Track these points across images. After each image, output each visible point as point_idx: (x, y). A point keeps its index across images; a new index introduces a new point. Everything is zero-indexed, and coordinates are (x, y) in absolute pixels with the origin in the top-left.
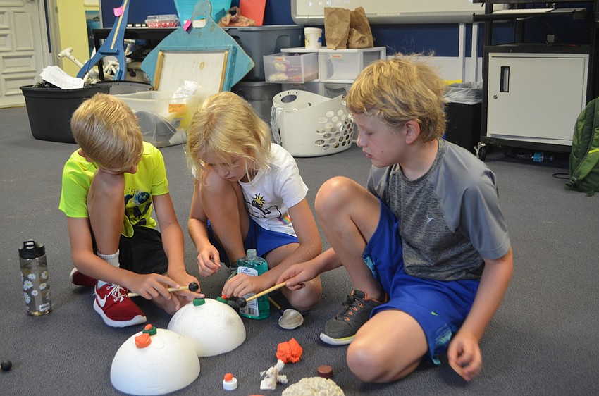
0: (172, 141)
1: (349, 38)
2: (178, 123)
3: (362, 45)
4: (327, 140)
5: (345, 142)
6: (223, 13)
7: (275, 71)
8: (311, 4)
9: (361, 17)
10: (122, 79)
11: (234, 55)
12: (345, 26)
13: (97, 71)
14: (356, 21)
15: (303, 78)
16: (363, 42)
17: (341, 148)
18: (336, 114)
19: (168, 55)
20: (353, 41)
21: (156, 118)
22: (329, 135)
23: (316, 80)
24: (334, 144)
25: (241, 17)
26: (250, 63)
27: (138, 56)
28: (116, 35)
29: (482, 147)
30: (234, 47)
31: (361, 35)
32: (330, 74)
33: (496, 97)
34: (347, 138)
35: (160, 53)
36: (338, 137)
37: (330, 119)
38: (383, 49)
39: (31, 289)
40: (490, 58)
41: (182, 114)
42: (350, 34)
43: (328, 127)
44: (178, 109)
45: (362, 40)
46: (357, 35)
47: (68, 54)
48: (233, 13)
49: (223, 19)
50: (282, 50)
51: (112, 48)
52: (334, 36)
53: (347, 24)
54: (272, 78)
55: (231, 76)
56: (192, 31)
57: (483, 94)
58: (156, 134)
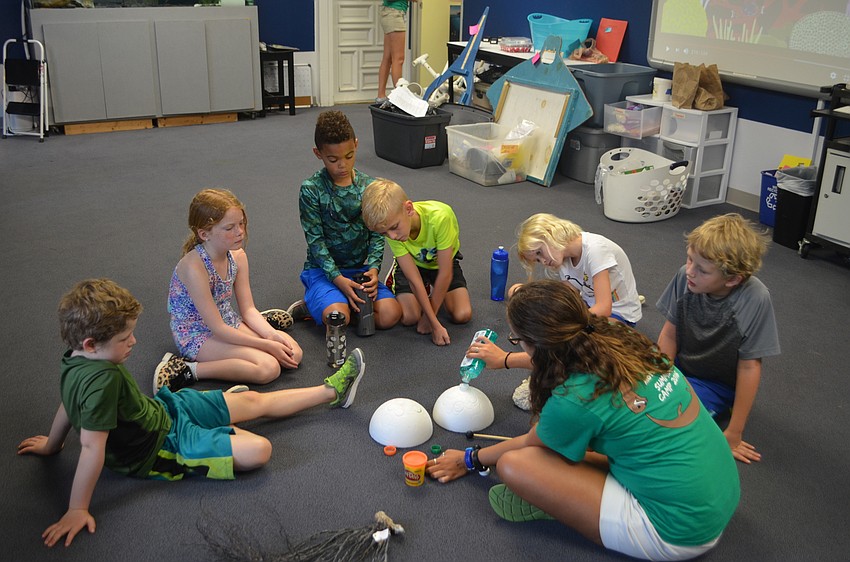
0: (501, 180)
1: (696, 97)
2: (509, 163)
3: (709, 107)
4: (648, 208)
5: (669, 211)
6: (577, 44)
7: (615, 121)
8: (668, 49)
9: (713, 76)
10: (467, 104)
11: (576, 99)
12: (693, 85)
13: (447, 85)
14: (707, 80)
15: (640, 133)
16: (710, 104)
17: (663, 216)
18: (661, 184)
19: (514, 87)
20: (699, 103)
21: (487, 157)
22: (651, 203)
23: (657, 136)
24: (656, 212)
25: (596, 51)
26: (589, 112)
27: (487, 78)
28: (468, 54)
29: (806, 244)
30: (576, 92)
31: (709, 96)
32: (672, 131)
33: (827, 196)
34: (672, 206)
35: (506, 83)
36: (661, 206)
37: (654, 188)
38: (734, 111)
39: (333, 348)
40: (828, 154)
41: (514, 154)
42: (698, 93)
43: (651, 195)
44: (511, 150)
45: (709, 102)
46: (705, 96)
47: (423, 61)
48: (588, 45)
49: (576, 52)
50: (627, 98)
51: (462, 68)
52: (681, 94)
53: (697, 83)
54: (611, 128)
55: (569, 121)
56: (539, 67)
57: (816, 187)
58: (486, 172)
